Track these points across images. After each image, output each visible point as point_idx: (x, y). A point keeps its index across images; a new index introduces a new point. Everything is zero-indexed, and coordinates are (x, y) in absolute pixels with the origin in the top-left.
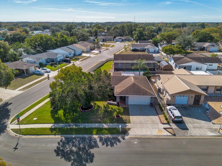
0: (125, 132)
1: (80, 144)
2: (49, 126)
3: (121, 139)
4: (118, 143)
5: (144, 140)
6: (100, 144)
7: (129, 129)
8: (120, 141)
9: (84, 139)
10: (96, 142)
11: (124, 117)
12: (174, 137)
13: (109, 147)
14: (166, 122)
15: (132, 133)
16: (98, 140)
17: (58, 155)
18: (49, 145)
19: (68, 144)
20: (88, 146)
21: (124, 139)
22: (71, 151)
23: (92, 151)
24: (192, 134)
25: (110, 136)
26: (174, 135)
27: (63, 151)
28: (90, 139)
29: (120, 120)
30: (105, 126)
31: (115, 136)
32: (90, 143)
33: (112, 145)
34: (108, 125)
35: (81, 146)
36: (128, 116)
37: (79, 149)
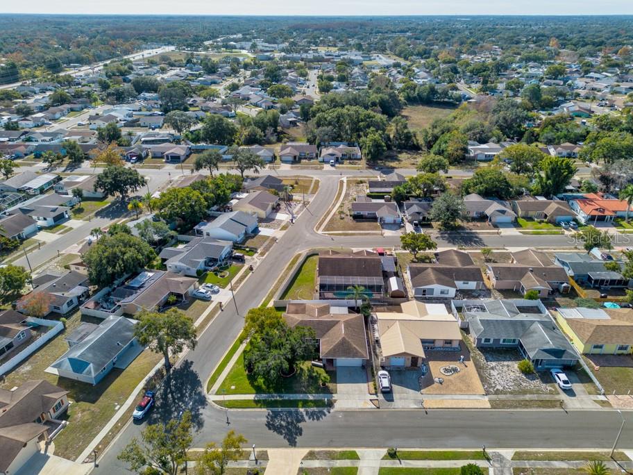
0: (330, 404)
1: (287, 418)
2: (251, 397)
3: (327, 413)
4: (323, 416)
5: (348, 413)
6: (306, 418)
7: (335, 401)
8: (325, 415)
9: (290, 413)
10: (302, 416)
11: (330, 385)
12: (378, 410)
13: (315, 421)
14: (373, 392)
15: (337, 406)
16: (304, 413)
17: (270, 429)
18: (259, 419)
19: (277, 419)
20: (296, 420)
21: (329, 412)
22: (281, 425)
23: (300, 425)
24: (396, 407)
25: (316, 409)
26: (378, 408)
27: (273, 425)
28: (297, 413)
29: (326, 390)
30: (311, 397)
31: (321, 409)
32: (298, 417)
33: (318, 419)
34: (314, 397)
35: (289, 420)
36: (335, 384)
37: (288, 423)
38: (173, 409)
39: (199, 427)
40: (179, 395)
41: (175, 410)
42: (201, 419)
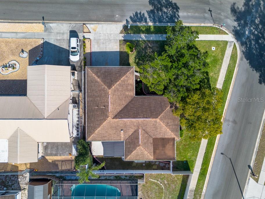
0: (125, 28)
1: (162, 15)
3: (129, 20)
4: (132, 16)
5: (110, 19)
6: (146, 15)
7: (121, 33)
8: (131, 18)
9: (160, 22)
10: (150, 17)
13: (139, 12)
15: (119, 26)
16: (148, 20)
17: (175, 4)
18: (185, 14)
19: (170, 14)
20: (155, 12)
21: (127, 20)
22: (166, 7)
24: (69, 25)
25: (139, 24)
26: (84, 24)
27: (173, 8)
28: (154, 21)
30: (143, 36)
31: (135, 24)
32: (154, 16)
33: (136, 14)
34: (141, 37)
35: (160, 13)
37: (161, 10)
38: (260, 26)
39: (234, 8)
40: (260, 41)
41: (258, 25)
42: (235, 16)
